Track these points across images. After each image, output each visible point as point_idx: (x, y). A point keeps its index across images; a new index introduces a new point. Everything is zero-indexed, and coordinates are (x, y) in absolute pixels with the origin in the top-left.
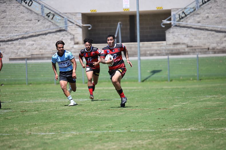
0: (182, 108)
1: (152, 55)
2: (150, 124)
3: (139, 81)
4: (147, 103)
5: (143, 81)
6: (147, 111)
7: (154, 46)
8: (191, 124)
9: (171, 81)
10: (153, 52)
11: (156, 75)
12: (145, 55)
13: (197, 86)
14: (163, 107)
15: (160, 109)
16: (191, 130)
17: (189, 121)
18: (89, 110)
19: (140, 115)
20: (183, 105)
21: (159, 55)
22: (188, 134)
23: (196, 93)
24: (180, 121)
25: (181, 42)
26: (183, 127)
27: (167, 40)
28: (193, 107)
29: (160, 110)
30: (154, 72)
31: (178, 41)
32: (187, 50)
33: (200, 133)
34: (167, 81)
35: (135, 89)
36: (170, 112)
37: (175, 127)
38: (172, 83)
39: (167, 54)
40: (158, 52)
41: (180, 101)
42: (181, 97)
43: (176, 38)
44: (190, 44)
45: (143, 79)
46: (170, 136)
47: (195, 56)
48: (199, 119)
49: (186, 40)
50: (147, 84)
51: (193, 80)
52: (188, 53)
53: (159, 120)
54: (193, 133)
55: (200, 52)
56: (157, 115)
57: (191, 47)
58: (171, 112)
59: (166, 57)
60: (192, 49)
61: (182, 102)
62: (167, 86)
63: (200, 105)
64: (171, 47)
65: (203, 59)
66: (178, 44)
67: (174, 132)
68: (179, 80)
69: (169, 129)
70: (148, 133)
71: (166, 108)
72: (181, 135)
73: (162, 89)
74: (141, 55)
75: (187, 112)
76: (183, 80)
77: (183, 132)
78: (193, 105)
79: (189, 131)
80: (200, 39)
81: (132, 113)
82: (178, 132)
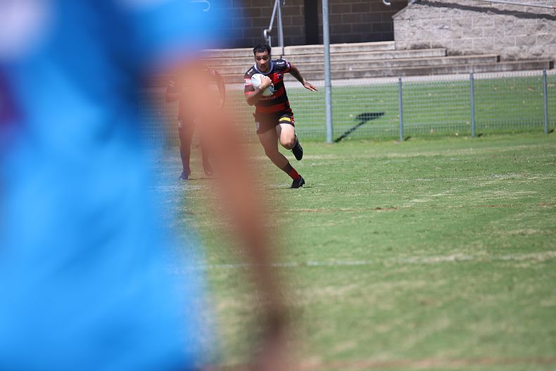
0: (433, 206)
1: (359, 75)
2: (355, 247)
3: (329, 139)
4: (348, 195)
5: (338, 140)
6: (348, 215)
7: (366, 52)
8: (454, 246)
9: (407, 139)
10: (362, 68)
11: (369, 125)
12: (343, 75)
13: (469, 150)
14: (387, 203)
15: (380, 209)
16: (457, 260)
17: (452, 237)
18: (205, 213)
19: (330, 223)
20: (437, 197)
21: (376, 74)
22: (448, 269)
23: (467, 167)
24: (428, 238)
25: (431, 42)
26: (435, 251)
27: (396, 38)
28: (459, 204)
29: (379, 211)
30: (365, 117)
31: (424, 41)
32: (445, 61)
33: (476, 268)
34: (396, 139)
35: (318, 161)
36: (405, 216)
37: (415, 252)
38: (408, 143)
39: (397, 73)
40: (375, 67)
41: (430, 189)
42: (431, 178)
43: (419, 34)
44: (453, 47)
45: (335, 138)
46: (402, 276)
47: (466, 77)
48: (474, 231)
49: (444, 38)
50: (347, 147)
51: (460, 135)
52: (449, 70)
53: (377, 236)
54: (460, 266)
55: (479, 67)
56: (371, 224)
57: (457, 54)
58: (408, 215)
59: (396, 80)
60: (458, 60)
61: (435, 190)
62: (396, 152)
63: (477, 198)
64: (408, 56)
65: (485, 84)
66: (424, 47)
67: (413, 265)
68: (427, 137)
69: (401, 257)
70: (349, 268)
71: (395, 206)
72: (432, 272)
73: (385, 159)
74: (333, 76)
75: (445, 216)
76: (437, 137)
77: (436, 266)
78: (460, 197)
79: (451, 263)
80: (477, 34)
81: (311, 220)
82: (424, 265)
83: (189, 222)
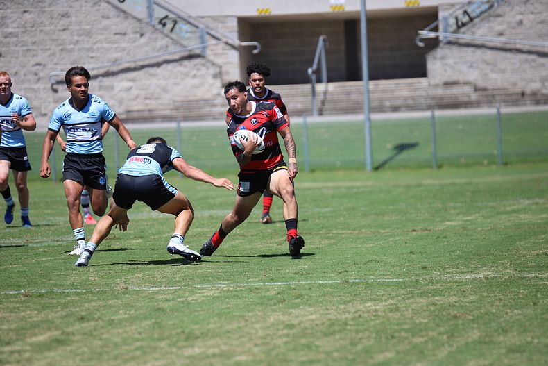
0: (464, 228)
1: (395, 109)
2: (393, 266)
3: (369, 167)
4: (386, 218)
5: (377, 169)
6: (387, 236)
7: (402, 88)
8: (484, 265)
9: (440, 167)
10: (398, 103)
11: (406, 155)
12: (381, 109)
13: (497, 177)
14: (422, 225)
15: (415, 231)
16: (486, 277)
17: (481, 256)
18: (256, 235)
19: (370, 244)
20: (467, 221)
21: (411, 108)
22: (478, 286)
23: (495, 193)
24: (460, 257)
25: (461, 78)
26: (466, 270)
27: (429, 74)
28: (488, 227)
29: (414, 233)
30: (401, 148)
31: (454, 78)
32: (474, 97)
33: (504, 285)
34: (430, 167)
35: (358, 188)
36: (438, 237)
37: (448, 270)
38: (441, 171)
39: (430, 107)
40: (410, 102)
41: (461, 213)
42: (462, 202)
43: (450, 71)
44: (481, 84)
45: (376, 165)
46: (436, 292)
47: (493, 111)
48: (502, 252)
49: (473, 76)
50: (386, 175)
51: (489, 164)
52: (478, 104)
53: (413, 256)
54: (489, 283)
55: (505, 102)
56: (407, 245)
57: (485, 89)
58: (442, 236)
59: (428, 114)
60: (486, 95)
61: (466, 214)
62: (431, 179)
63: (504, 221)
64: (440, 92)
65: (511, 117)
66: (454, 83)
67: (446, 282)
68: (458, 166)
69: (435, 275)
70: (388, 285)
71: (429, 228)
72: (463, 288)
73: (420, 185)
74: (373, 110)
75: (475, 237)
76: (467, 165)
77: (467, 283)
78: (489, 220)
79: (480, 280)
80: (503, 71)
81: (352, 242)
82: (456, 282)
83: (242, 243)
